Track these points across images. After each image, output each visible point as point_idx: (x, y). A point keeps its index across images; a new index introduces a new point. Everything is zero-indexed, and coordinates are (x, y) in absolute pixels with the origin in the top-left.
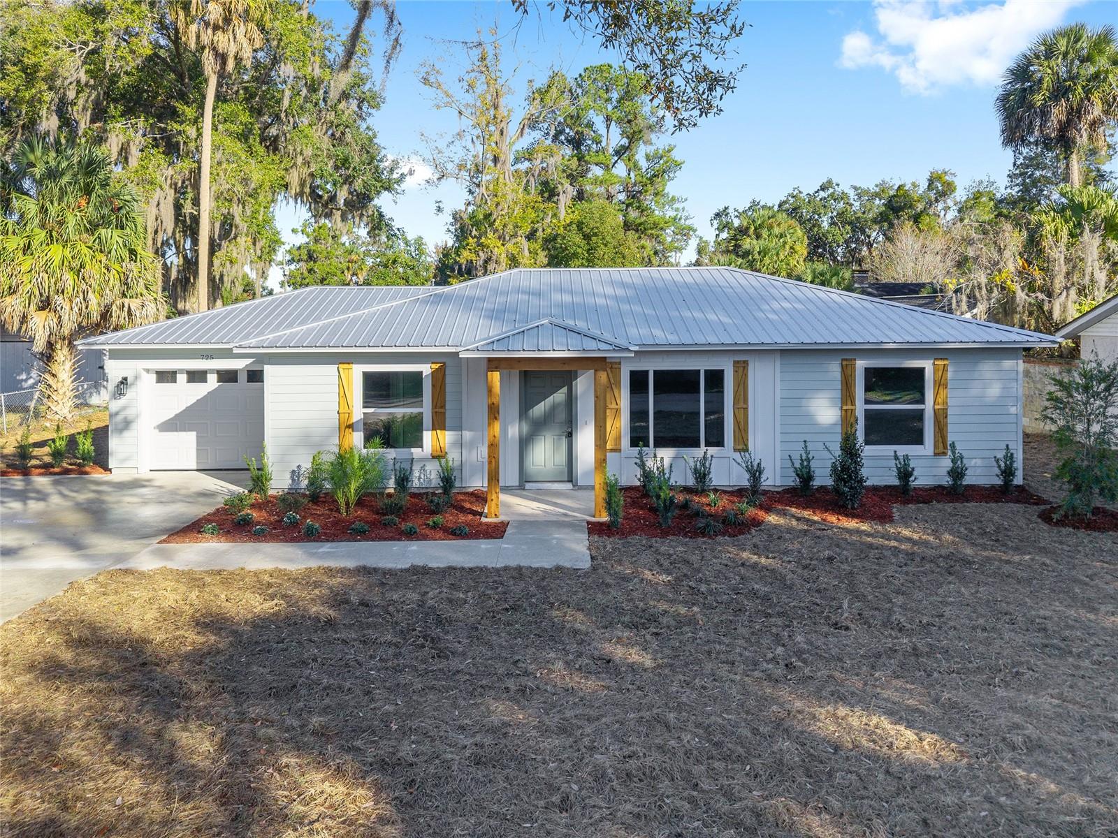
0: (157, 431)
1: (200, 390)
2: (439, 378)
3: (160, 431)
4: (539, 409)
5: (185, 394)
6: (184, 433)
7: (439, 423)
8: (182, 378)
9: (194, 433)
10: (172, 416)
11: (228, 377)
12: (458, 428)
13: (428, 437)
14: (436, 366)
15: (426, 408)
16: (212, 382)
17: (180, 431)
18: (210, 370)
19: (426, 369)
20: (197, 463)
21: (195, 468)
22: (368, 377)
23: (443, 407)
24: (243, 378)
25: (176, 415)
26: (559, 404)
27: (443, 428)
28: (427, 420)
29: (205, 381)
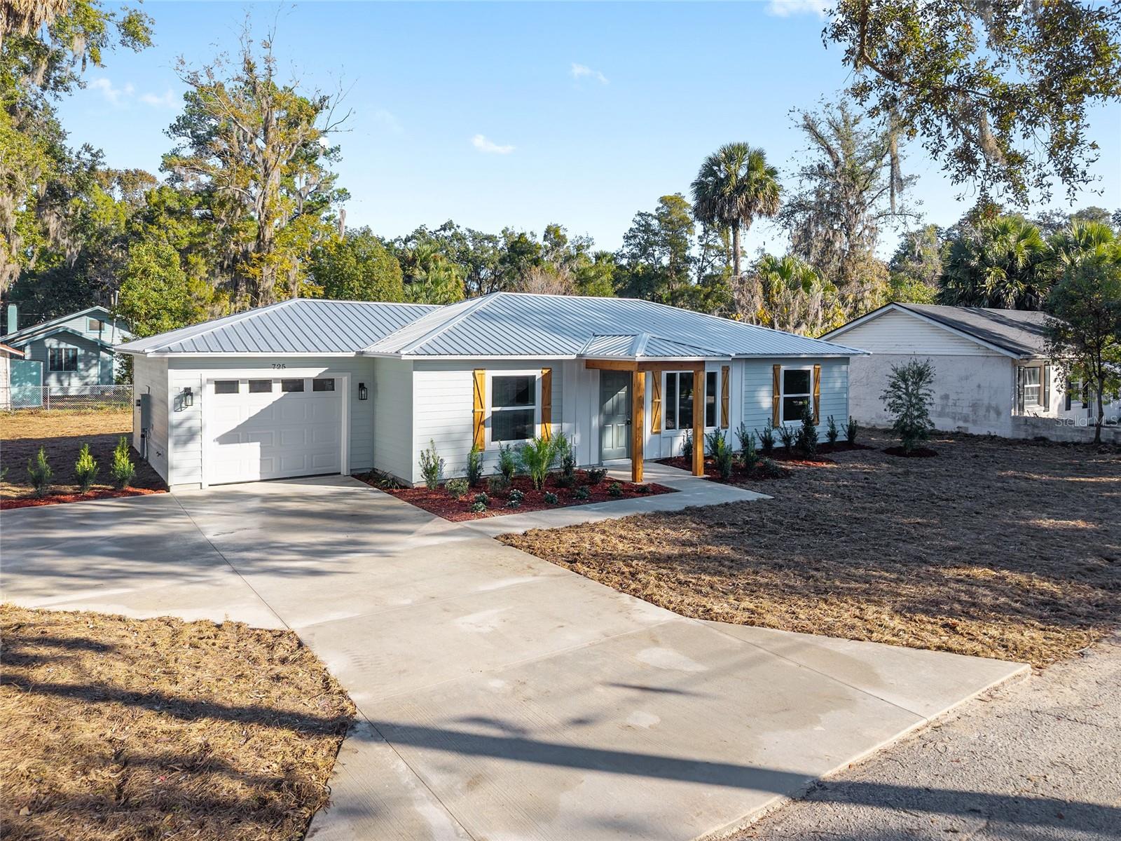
0: (217, 443)
1: (264, 400)
2: (546, 379)
3: (220, 444)
4: (609, 404)
5: (248, 405)
6: (247, 444)
7: (546, 419)
8: (244, 388)
9: (258, 444)
10: (234, 427)
11: (293, 386)
12: (561, 421)
13: (539, 430)
14: (545, 371)
15: (537, 407)
16: (277, 392)
17: (243, 442)
18: (275, 379)
19: (538, 373)
20: (261, 473)
21: (259, 479)
22: (495, 379)
23: (549, 404)
24: (308, 387)
25: (238, 426)
26: (622, 400)
27: (550, 422)
28: (538, 415)
29: (270, 391)
